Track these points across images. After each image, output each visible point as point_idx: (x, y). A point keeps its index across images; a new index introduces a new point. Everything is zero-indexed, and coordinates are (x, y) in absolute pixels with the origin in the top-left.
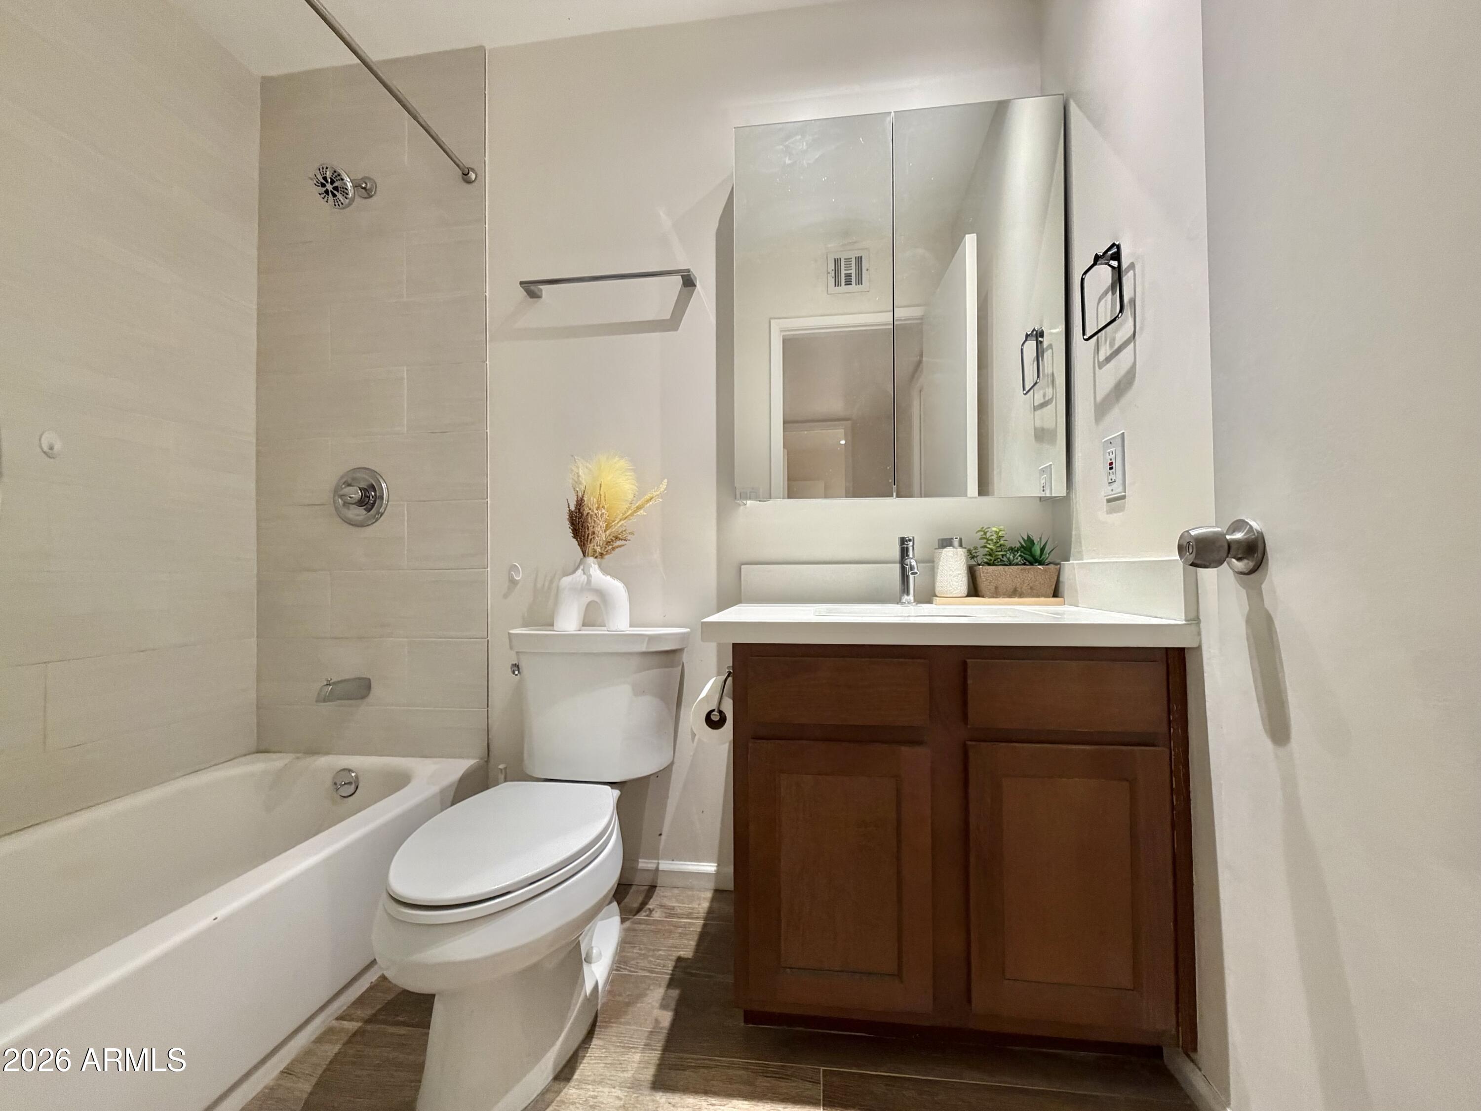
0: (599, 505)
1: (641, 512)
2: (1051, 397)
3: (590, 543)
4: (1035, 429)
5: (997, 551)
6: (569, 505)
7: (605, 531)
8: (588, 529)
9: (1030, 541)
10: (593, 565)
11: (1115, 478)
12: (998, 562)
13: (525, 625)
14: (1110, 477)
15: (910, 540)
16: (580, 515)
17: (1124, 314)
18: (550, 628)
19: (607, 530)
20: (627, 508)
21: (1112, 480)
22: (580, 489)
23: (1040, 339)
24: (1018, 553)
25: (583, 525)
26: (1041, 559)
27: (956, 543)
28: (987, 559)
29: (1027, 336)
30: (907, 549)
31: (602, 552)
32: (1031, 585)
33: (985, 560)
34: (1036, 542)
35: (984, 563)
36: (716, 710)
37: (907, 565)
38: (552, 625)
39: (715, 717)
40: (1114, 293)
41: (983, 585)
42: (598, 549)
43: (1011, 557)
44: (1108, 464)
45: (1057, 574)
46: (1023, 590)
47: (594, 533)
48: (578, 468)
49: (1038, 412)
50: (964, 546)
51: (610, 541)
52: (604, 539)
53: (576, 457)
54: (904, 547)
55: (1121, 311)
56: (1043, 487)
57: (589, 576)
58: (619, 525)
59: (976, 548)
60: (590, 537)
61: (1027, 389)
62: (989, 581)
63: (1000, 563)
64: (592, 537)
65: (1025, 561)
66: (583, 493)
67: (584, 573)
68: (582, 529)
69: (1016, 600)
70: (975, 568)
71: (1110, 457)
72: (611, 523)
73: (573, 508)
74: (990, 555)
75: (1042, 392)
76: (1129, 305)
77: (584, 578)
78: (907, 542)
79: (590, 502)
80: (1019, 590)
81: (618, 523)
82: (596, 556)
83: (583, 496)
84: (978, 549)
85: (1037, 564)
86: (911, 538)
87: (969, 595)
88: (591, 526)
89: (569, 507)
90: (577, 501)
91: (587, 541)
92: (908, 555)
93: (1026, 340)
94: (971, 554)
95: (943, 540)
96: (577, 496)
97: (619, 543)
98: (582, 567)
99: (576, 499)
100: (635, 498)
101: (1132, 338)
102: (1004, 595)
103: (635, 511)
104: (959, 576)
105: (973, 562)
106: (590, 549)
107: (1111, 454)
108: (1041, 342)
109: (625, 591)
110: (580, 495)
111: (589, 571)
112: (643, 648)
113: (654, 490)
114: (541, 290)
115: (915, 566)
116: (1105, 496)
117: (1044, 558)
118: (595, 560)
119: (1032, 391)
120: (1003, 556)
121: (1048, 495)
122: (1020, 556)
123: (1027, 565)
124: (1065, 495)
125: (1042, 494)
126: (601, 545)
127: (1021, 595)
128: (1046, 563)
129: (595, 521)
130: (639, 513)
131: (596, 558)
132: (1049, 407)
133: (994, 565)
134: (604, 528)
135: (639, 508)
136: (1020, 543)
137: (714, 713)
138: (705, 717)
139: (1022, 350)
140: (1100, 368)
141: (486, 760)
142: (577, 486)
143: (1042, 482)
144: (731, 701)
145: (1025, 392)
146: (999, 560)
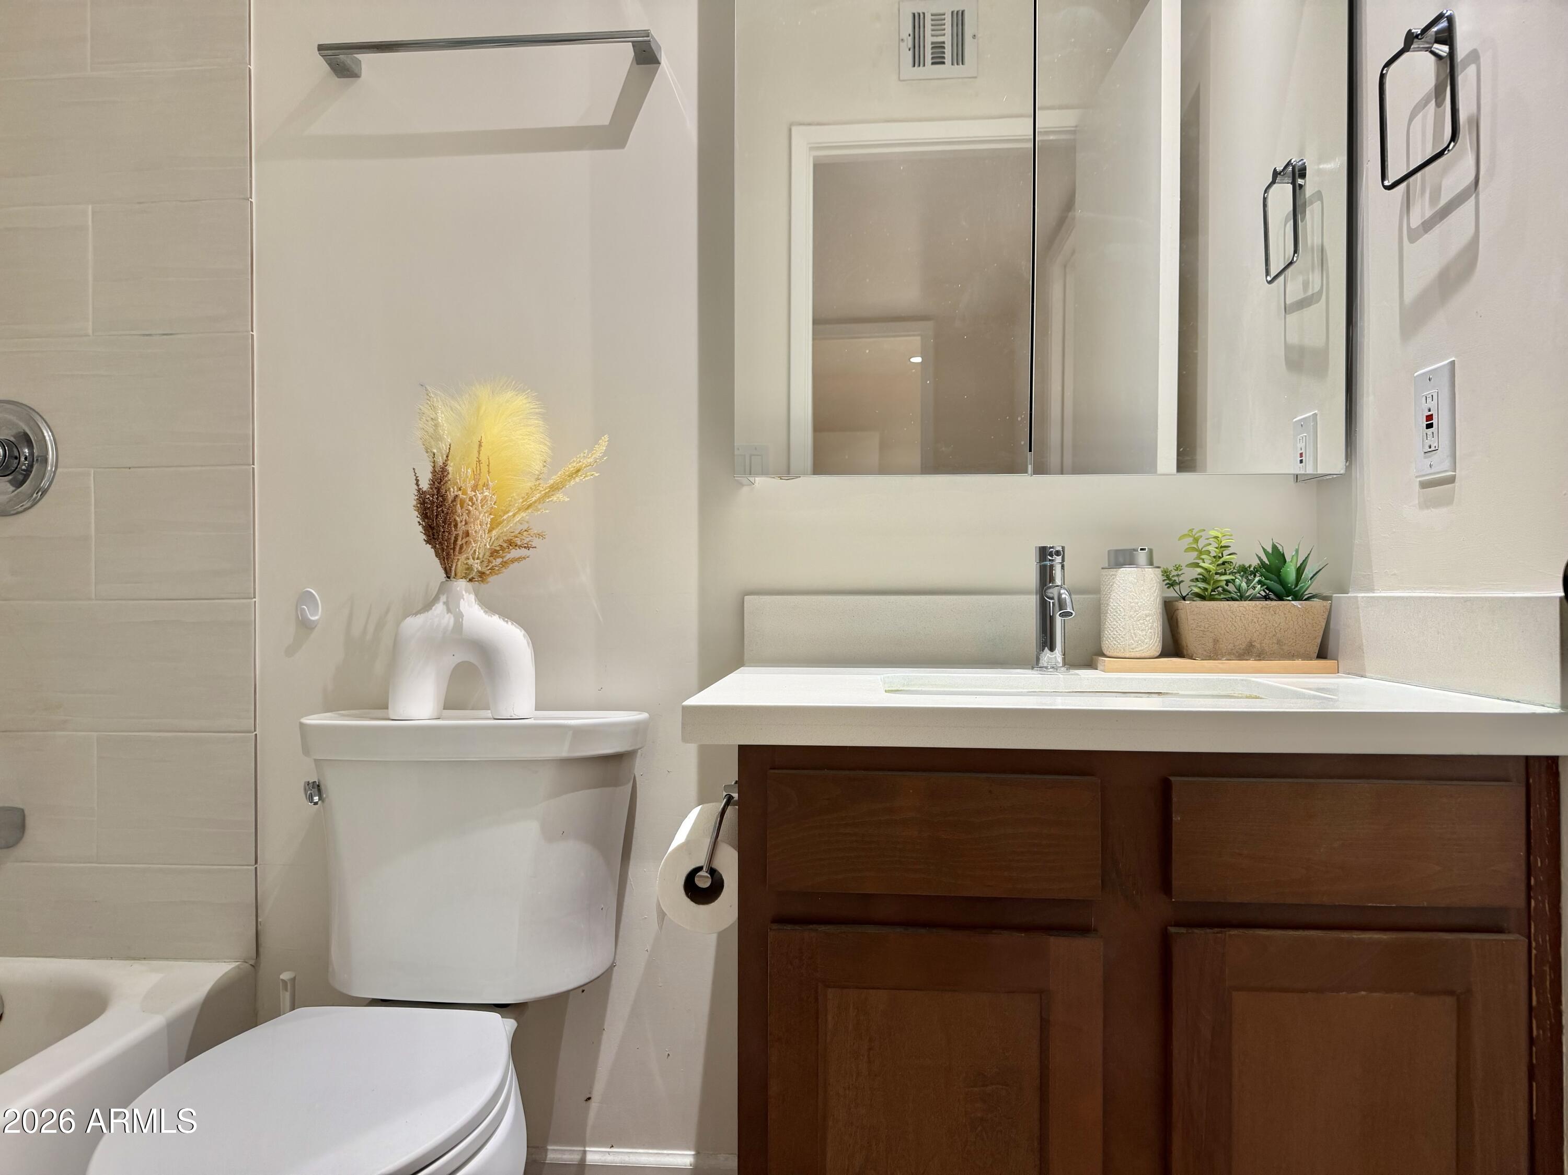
0: (477, 481)
1: (559, 497)
2: (1317, 289)
3: (460, 553)
4: (1287, 347)
5: (1217, 574)
6: (417, 481)
7: (490, 531)
8: (456, 526)
9: (1278, 556)
10: (465, 595)
11: (1436, 444)
12: (1219, 594)
13: (329, 707)
14: (1427, 443)
15: (1058, 553)
16: (440, 499)
17: (1458, 144)
18: (379, 713)
19: (493, 528)
20: (531, 488)
21: (1430, 447)
22: (439, 449)
23: (1300, 181)
24: (1255, 576)
25: (446, 519)
26: (1297, 589)
27: (1142, 557)
28: (1199, 588)
29: (1276, 174)
30: (1052, 567)
31: (484, 570)
32: (1279, 635)
33: (1196, 590)
34: (1288, 559)
35: (1192, 594)
36: (704, 869)
37: (1052, 598)
38: (386, 707)
39: (703, 881)
40: (1439, 104)
41: (1190, 635)
42: (477, 566)
43: (1244, 585)
44: (1425, 419)
45: (1326, 616)
46: (1263, 645)
47: (467, 534)
48: (434, 408)
49: (1293, 318)
50: (1155, 564)
51: (498, 548)
52: (488, 547)
53: (428, 388)
54: (1045, 566)
55: (1454, 137)
56: (1301, 455)
57: (459, 617)
58: (517, 518)
59: (1177, 568)
60: (459, 542)
61: (1273, 273)
62: (1202, 628)
63: (1222, 596)
64: (464, 541)
65: (1267, 592)
66: (445, 457)
67: (449, 611)
68: (443, 527)
69: (1251, 663)
70: (1174, 603)
71: (1428, 405)
72: (501, 516)
73: (425, 485)
74: (1205, 580)
75: (1300, 279)
76: (1467, 126)
77: (448, 620)
78: (1052, 556)
79: (460, 475)
80: (1258, 646)
81: (514, 515)
82: (470, 577)
83: (445, 464)
84: (1181, 570)
85: (1290, 598)
86: (1060, 549)
87: (1164, 654)
88: (461, 522)
89: (417, 485)
90: (434, 472)
91: (454, 549)
92: (1052, 579)
93: (1273, 182)
94: (1168, 578)
95: (1117, 552)
96: (434, 462)
97: (515, 553)
98: (443, 598)
99: (430, 469)
100: (545, 470)
101: (1473, 189)
102: (1230, 654)
103: (547, 495)
104: (1147, 619)
105: (1171, 593)
106: (459, 563)
107: (1429, 400)
108: (1301, 186)
109: (528, 643)
110: (440, 461)
111: (458, 606)
112: (564, 752)
113: (582, 455)
114: (359, 62)
115: (1068, 600)
116: (1416, 477)
117: (1302, 587)
118: (470, 585)
119: (1282, 278)
120: (1228, 582)
121: (1310, 470)
122: (1260, 582)
123: (1272, 600)
124: (1342, 472)
125: (1298, 469)
126: (481, 556)
127: (1260, 656)
128: (1306, 597)
129: (469, 512)
130: (555, 498)
131: (471, 580)
132: (1313, 307)
133: (1212, 598)
134: (489, 526)
135: (555, 488)
136: (1259, 558)
137: (701, 873)
138: (683, 883)
139: (1265, 199)
140: (1412, 239)
141: (252, 962)
142: (433, 443)
143: (1299, 446)
144: (735, 854)
145: (1269, 279)
146: (1220, 589)
